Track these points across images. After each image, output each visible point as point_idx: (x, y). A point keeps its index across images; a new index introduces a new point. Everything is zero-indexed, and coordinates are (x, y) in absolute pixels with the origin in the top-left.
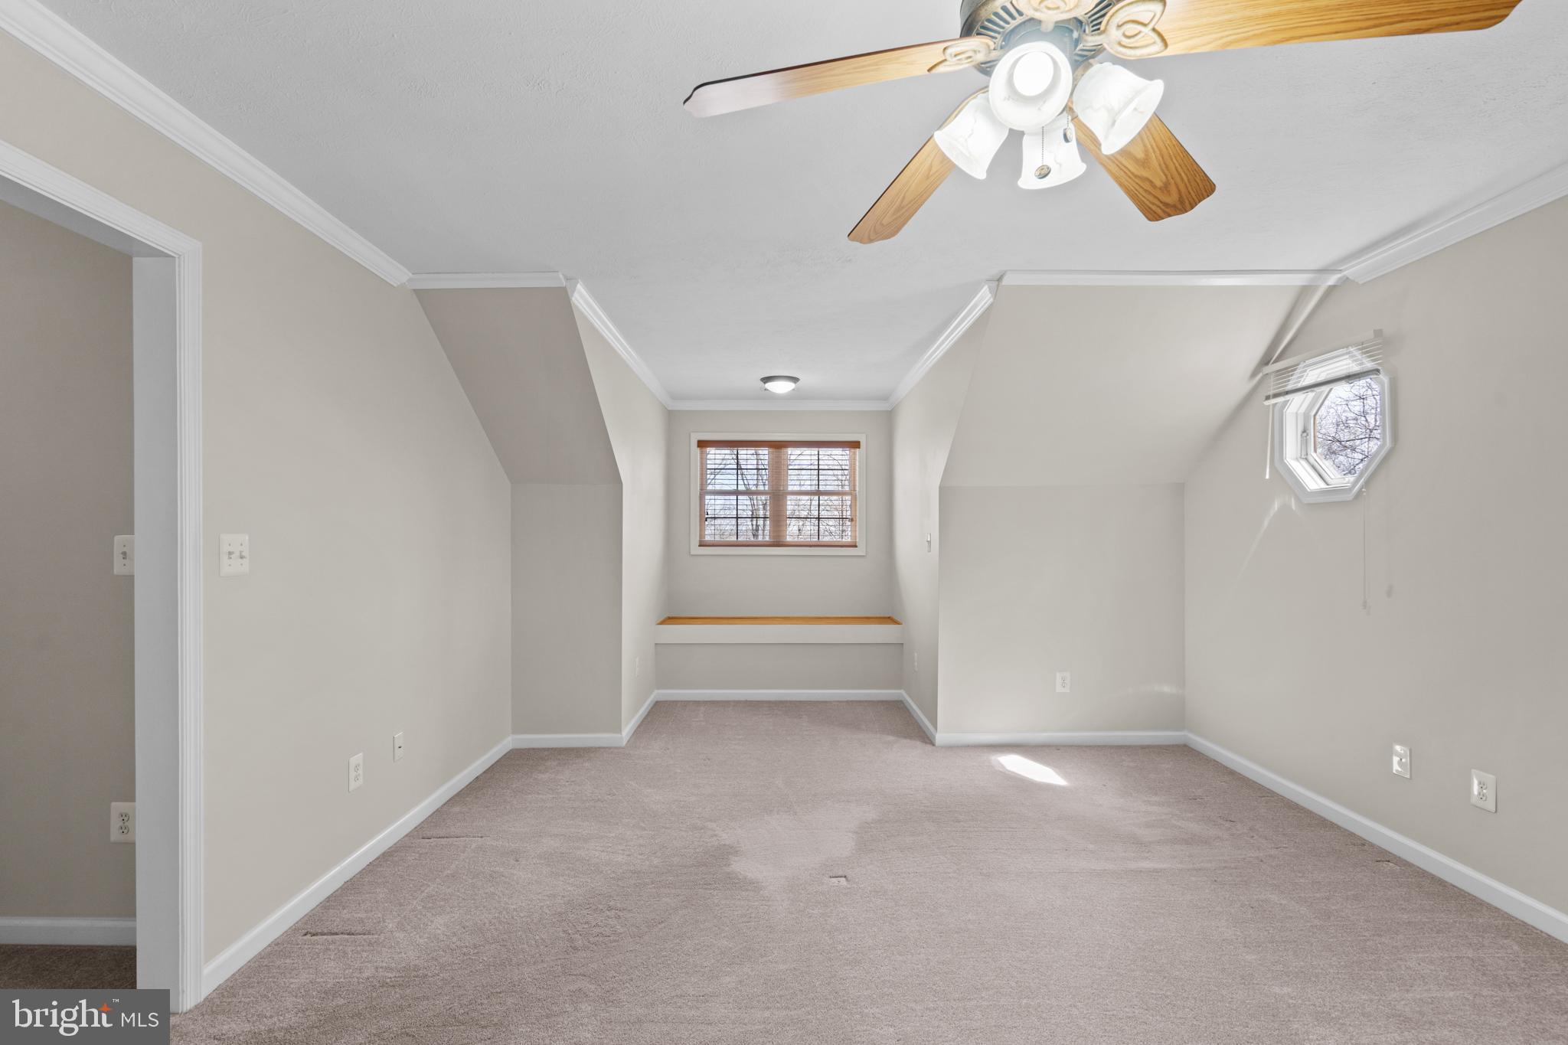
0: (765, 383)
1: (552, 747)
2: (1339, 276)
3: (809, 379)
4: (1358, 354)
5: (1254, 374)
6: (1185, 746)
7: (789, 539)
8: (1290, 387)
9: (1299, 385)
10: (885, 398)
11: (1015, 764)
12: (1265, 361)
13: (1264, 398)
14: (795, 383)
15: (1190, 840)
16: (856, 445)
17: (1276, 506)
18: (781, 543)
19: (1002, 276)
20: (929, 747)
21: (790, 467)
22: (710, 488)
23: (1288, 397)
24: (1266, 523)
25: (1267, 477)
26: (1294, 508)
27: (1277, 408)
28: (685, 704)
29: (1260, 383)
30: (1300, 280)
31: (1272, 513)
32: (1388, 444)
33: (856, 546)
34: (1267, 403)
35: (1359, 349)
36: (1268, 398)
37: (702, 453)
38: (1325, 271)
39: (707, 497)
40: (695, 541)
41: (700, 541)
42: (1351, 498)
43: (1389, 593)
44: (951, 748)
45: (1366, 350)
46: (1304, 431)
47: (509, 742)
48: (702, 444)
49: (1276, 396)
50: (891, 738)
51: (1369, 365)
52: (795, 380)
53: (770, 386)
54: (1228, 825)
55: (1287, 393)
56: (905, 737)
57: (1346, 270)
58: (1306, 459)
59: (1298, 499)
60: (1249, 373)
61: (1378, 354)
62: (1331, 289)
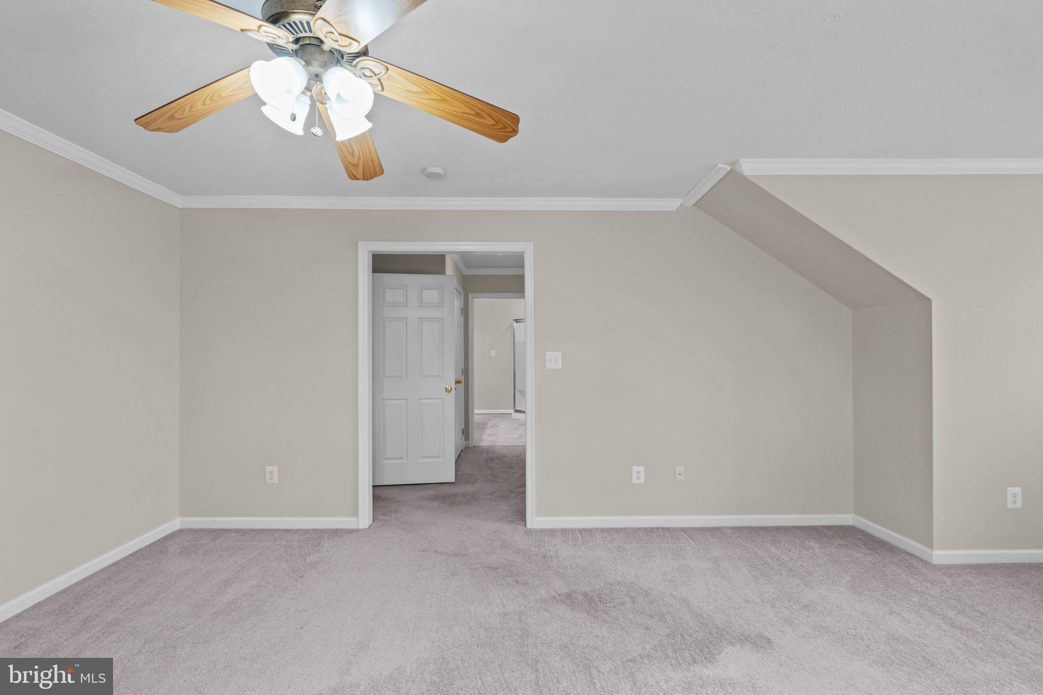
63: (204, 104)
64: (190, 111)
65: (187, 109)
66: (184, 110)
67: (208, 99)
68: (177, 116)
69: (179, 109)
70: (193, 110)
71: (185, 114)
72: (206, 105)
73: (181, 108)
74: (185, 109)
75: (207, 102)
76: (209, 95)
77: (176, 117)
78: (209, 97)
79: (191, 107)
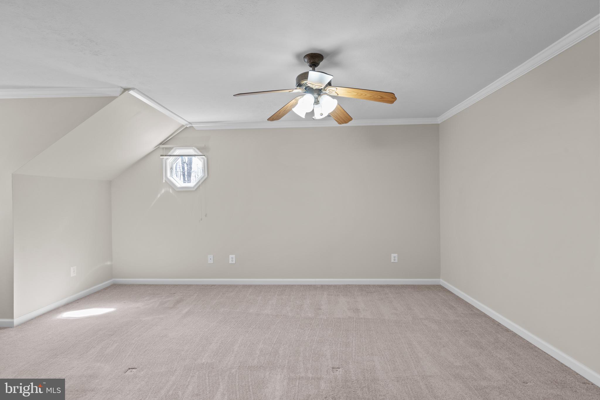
2: (191, 125)
4: (196, 150)
5: (156, 147)
6: (114, 284)
8: (169, 154)
9: (173, 154)
12: (161, 144)
13: (160, 155)
17: (163, 191)
23: (168, 157)
24: (159, 196)
25: (164, 182)
26: (171, 192)
27: (163, 160)
31: (161, 193)
32: (206, 176)
34: (161, 157)
35: (198, 148)
36: (162, 156)
38: (190, 123)
42: (194, 190)
43: (206, 216)
44: (26, 323)
45: (200, 149)
49: (166, 156)
51: (201, 154)
58: (172, 177)
59: (173, 189)
61: (204, 151)
62: (187, 128)
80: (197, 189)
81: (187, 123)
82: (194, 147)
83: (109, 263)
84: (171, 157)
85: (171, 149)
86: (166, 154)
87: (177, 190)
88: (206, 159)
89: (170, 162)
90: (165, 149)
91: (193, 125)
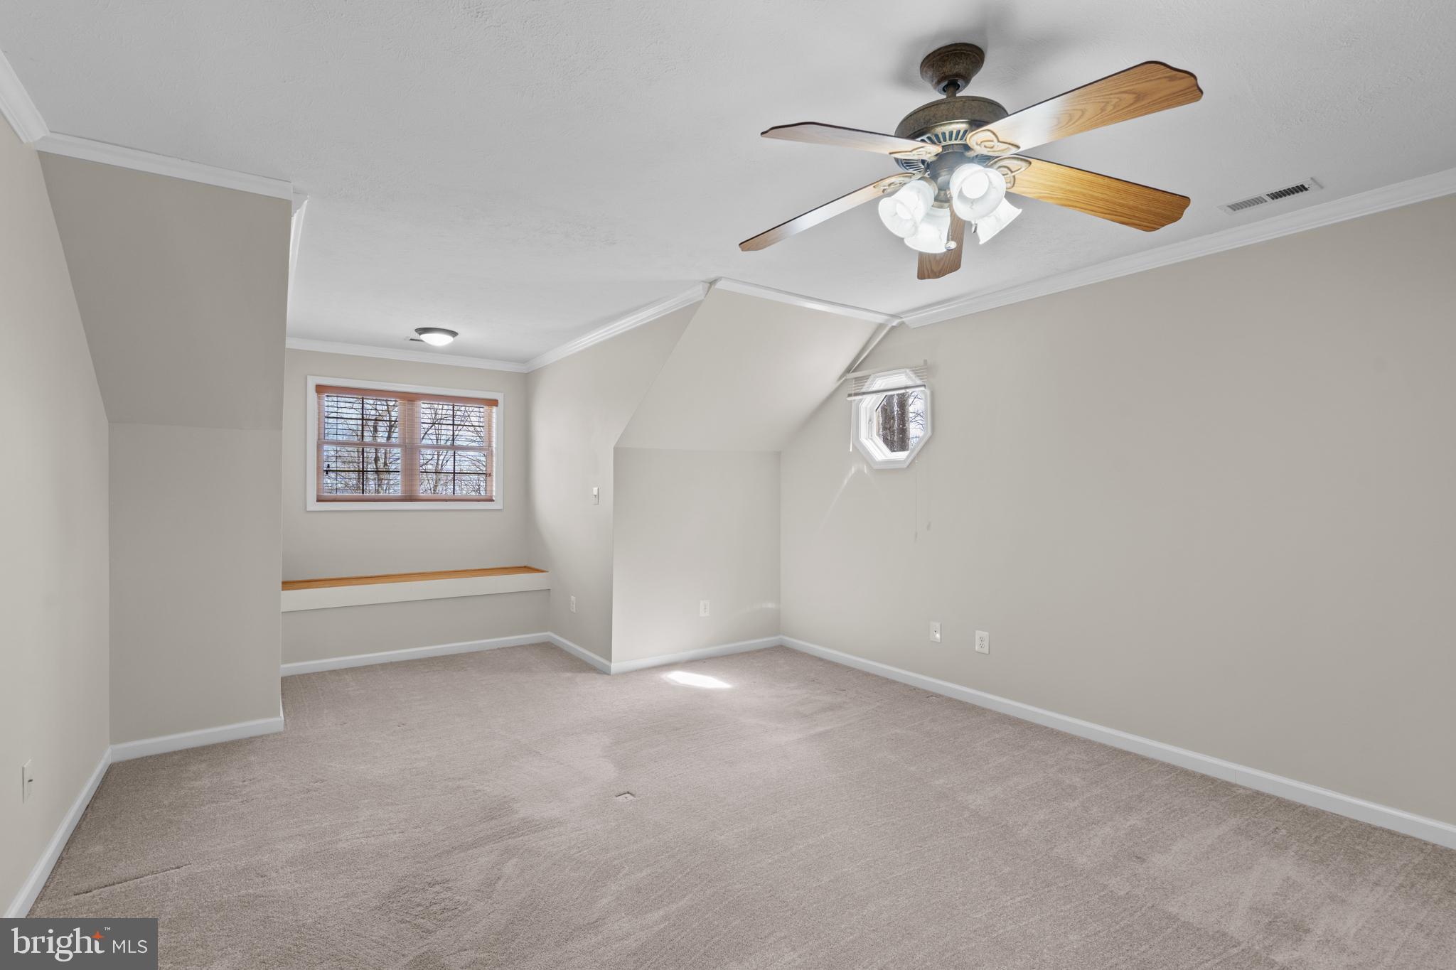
0: (420, 334)
1: (180, 749)
2: (899, 321)
3: (468, 335)
4: (911, 374)
5: (840, 378)
6: (782, 646)
7: (422, 495)
8: (864, 390)
9: (870, 390)
10: (524, 361)
11: (680, 677)
12: (848, 370)
13: (847, 396)
14: (454, 337)
15: (832, 708)
16: (494, 403)
17: (853, 470)
18: (415, 498)
19: (715, 280)
20: (606, 677)
21: (422, 421)
22: (331, 437)
23: (864, 396)
24: (846, 482)
25: (851, 450)
26: (866, 471)
27: (853, 404)
28: (322, 675)
29: (842, 384)
30: (880, 319)
31: (850, 475)
32: (929, 433)
33: (492, 500)
34: (849, 399)
35: (913, 371)
36: (850, 395)
37: (319, 398)
38: (894, 316)
39: (326, 447)
40: (312, 494)
41: (318, 496)
42: (905, 467)
43: (928, 527)
44: (627, 674)
45: (917, 371)
46: (870, 420)
47: (110, 754)
48: (320, 389)
49: (856, 394)
50: (569, 675)
51: (919, 382)
52: (454, 334)
53: (426, 337)
54: (844, 693)
55: (864, 393)
56: (580, 672)
57: (905, 317)
58: (872, 439)
59: (869, 465)
60: (838, 377)
61: (923, 372)
62: (893, 328)
63: (1083, 112)
64: (1108, 103)
65: (1110, 108)
66: (1115, 106)
67: (1077, 117)
68: (1129, 98)
69: (1122, 109)
70: (1103, 104)
71: (1117, 100)
72: (1081, 110)
73: (1118, 111)
74: (1113, 109)
75: (1080, 113)
76: (1073, 124)
77: (1134, 96)
78: (1072, 122)
79: (1103, 110)
80: (910, 464)
81: (886, 317)
82: (908, 370)
83: (770, 605)
84: (868, 397)
85: (865, 378)
86: (857, 391)
87: (876, 467)
88: (928, 392)
89: (869, 406)
90: (856, 381)
91: (904, 320)
